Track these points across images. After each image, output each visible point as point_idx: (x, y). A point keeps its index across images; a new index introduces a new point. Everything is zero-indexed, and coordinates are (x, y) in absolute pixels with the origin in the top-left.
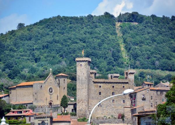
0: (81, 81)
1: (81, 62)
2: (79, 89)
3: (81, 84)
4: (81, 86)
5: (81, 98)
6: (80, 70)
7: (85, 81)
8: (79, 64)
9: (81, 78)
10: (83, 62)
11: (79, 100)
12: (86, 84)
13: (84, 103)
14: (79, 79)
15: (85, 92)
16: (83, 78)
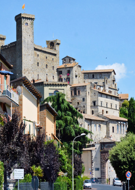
0: (27, 45)
1: (27, 20)
2: (25, 55)
3: (27, 49)
4: (27, 51)
5: (27, 68)
6: (26, 30)
7: (31, 46)
8: (25, 22)
9: (26, 41)
10: (29, 20)
11: (25, 69)
12: (32, 50)
13: (30, 74)
14: (25, 42)
15: (31, 60)
16: (29, 41)
